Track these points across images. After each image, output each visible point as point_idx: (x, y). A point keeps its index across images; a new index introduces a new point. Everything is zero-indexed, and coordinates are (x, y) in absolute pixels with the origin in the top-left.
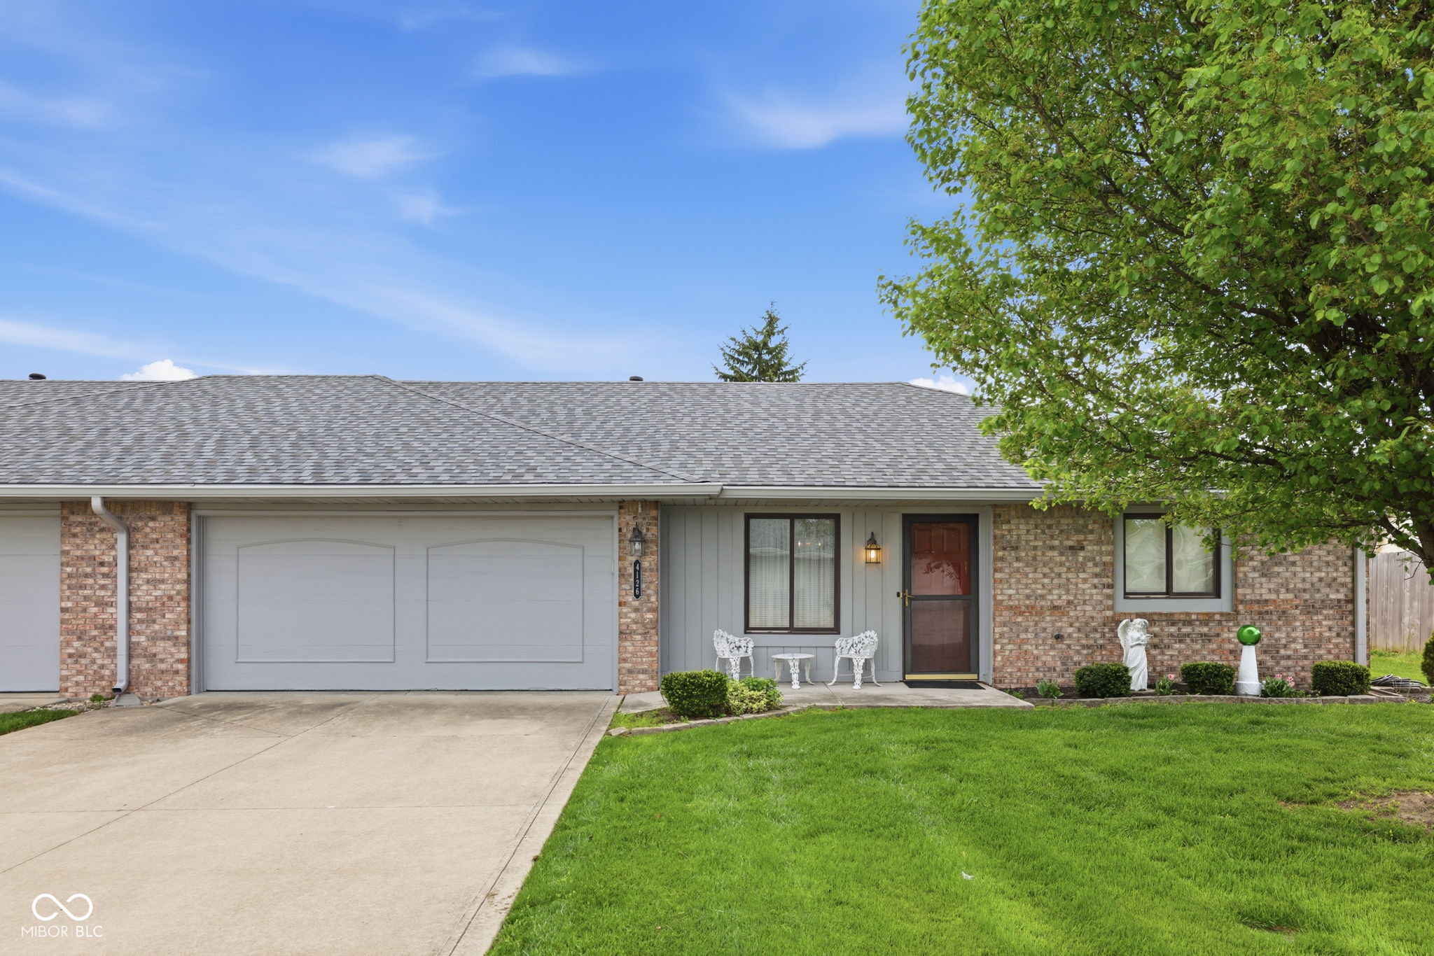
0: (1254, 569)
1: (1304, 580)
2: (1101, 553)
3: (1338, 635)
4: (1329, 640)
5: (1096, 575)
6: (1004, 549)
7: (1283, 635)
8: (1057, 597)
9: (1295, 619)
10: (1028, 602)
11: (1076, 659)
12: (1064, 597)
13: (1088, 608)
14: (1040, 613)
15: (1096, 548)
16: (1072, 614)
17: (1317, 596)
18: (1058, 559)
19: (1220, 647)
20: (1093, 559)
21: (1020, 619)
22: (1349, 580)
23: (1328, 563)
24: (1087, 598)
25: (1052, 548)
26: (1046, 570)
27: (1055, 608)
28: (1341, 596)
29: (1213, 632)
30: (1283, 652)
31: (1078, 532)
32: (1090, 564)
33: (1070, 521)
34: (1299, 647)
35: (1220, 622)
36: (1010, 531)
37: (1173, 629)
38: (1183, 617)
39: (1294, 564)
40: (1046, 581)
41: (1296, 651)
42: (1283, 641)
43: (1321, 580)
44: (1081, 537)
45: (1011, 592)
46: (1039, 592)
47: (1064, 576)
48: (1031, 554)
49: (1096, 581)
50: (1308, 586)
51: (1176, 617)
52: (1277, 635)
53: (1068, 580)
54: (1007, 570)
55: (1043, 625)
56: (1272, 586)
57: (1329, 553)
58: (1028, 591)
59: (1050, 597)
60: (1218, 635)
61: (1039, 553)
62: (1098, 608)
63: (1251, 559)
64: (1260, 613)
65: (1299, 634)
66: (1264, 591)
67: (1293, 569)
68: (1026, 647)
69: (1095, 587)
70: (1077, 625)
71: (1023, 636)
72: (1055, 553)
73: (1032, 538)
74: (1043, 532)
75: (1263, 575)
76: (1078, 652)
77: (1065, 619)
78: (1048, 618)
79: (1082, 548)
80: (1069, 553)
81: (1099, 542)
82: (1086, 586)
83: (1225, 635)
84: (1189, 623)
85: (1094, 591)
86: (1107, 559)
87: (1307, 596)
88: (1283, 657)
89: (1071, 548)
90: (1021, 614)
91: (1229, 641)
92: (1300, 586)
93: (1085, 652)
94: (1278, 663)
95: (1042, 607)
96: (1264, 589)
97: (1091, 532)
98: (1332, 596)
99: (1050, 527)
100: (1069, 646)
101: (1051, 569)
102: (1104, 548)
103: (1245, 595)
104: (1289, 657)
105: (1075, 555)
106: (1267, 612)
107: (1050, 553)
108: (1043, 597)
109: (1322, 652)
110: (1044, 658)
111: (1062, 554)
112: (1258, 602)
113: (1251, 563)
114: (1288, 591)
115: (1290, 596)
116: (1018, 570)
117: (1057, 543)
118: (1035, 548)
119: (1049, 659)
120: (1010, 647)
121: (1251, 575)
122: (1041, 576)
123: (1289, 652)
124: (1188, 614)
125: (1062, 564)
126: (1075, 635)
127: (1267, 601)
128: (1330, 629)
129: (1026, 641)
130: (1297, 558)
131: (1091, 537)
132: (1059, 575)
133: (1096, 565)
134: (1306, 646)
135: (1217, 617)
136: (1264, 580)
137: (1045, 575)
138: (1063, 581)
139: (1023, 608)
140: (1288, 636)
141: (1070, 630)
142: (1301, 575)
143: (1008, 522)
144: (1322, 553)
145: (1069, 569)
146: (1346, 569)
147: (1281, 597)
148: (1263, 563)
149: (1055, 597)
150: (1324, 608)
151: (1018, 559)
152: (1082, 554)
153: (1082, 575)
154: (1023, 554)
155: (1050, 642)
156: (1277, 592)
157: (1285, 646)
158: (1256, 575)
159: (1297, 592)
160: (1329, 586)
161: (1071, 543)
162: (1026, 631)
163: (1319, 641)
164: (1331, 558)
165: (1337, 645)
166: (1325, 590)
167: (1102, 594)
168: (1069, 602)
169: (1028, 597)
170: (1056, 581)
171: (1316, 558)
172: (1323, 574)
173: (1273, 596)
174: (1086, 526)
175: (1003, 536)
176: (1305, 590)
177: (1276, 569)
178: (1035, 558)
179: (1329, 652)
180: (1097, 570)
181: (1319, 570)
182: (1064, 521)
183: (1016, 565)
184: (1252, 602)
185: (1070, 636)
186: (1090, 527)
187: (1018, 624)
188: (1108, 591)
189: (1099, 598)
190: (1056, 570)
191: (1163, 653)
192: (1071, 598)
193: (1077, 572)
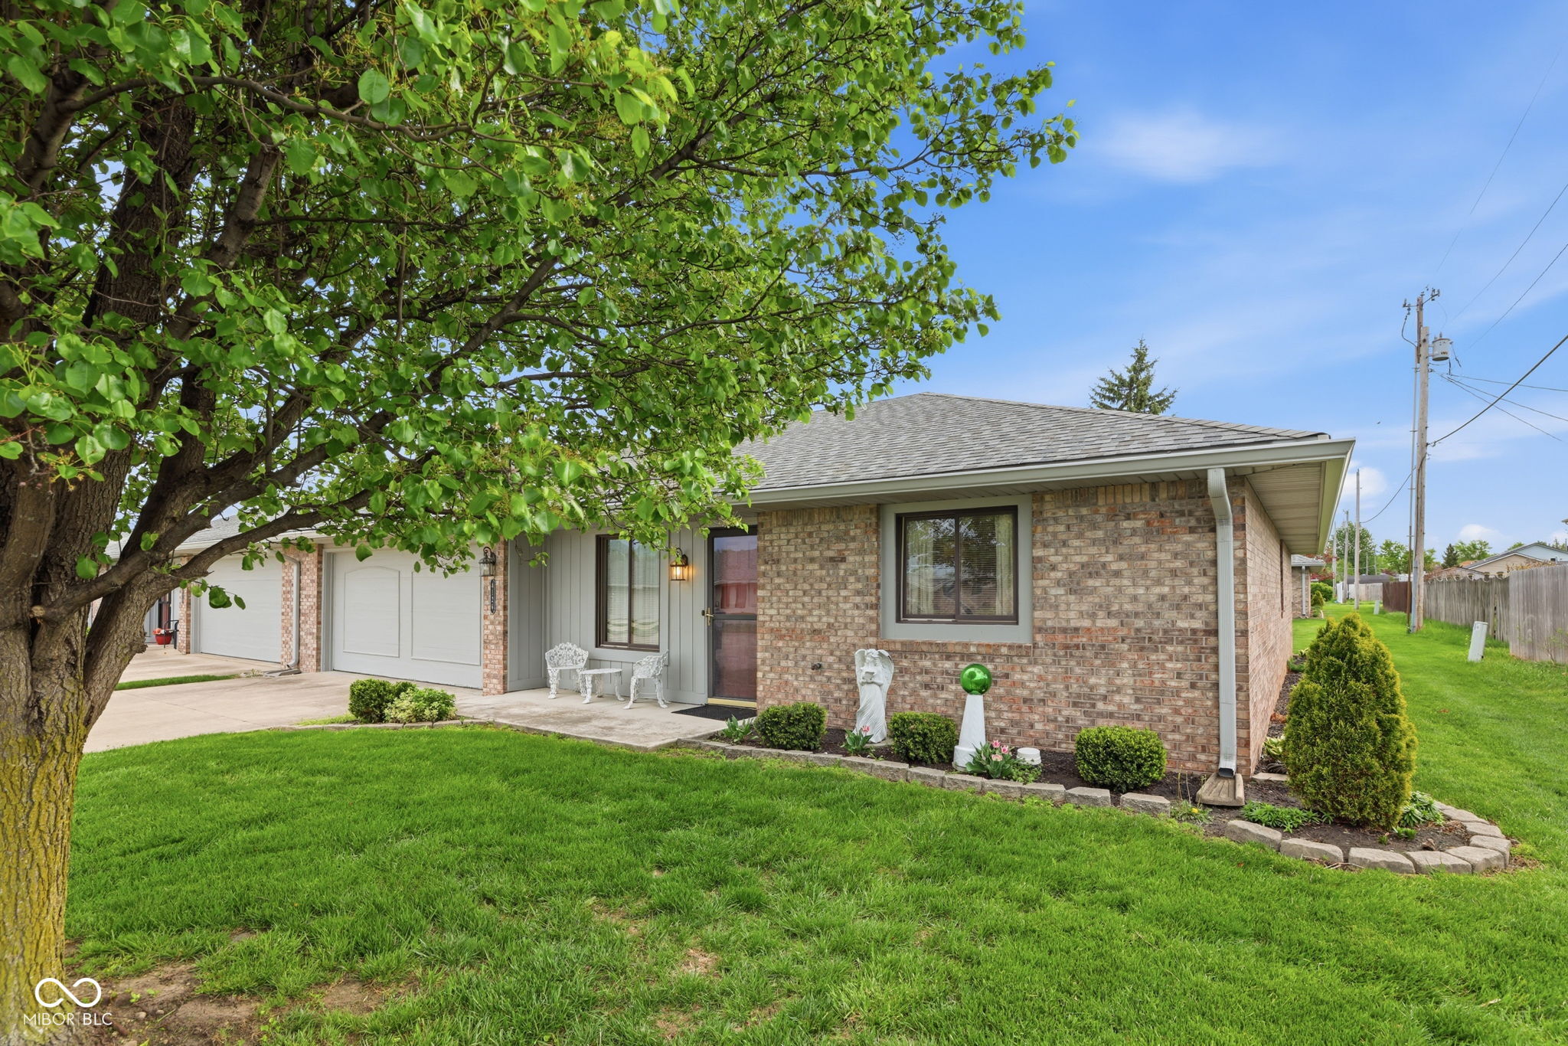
0: (1058, 583)
1: (1135, 599)
2: (863, 565)
3: (1193, 686)
4: (1177, 693)
5: (858, 593)
6: (766, 563)
7: (1102, 681)
8: (818, 619)
9: (1122, 657)
10: (788, 624)
11: (837, 695)
12: (824, 619)
13: (850, 633)
14: (800, 638)
15: (858, 558)
16: (832, 640)
17: (1157, 623)
18: (818, 573)
19: (1008, 692)
20: (854, 573)
21: (780, 644)
22: (1210, 598)
23: (1174, 573)
24: (849, 620)
25: (812, 560)
26: (807, 587)
27: (815, 632)
28: (1197, 624)
29: (1000, 671)
30: (1100, 706)
31: (839, 539)
32: (852, 579)
33: (831, 527)
34: (1126, 700)
35: (1009, 658)
36: (771, 542)
37: (948, 665)
38: (958, 649)
39: (1117, 574)
40: (806, 599)
41: (1120, 705)
42: (1102, 691)
43: (1163, 598)
44: (842, 546)
45: (773, 612)
46: (799, 612)
47: (824, 593)
48: (792, 567)
49: (858, 599)
50: (1140, 607)
51: (950, 649)
52: (1092, 681)
53: (828, 598)
54: (768, 587)
55: (803, 651)
56: (1084, 608)
57: (1176, 556)
58: (788, 611)
59: (809, 619)
60: (1007, 676)
61: (800, 567)
62: (860, 633)
63: (1053, 568)
64: (1067, 647)
65: (1126, 680)
66: (1072, 615)
67: (1116, 582)
68: (786, 676)
69: (857, 607)
70: (838, 653)
71: (783, 663)
72: (816, 566)
73: (792, 548)
74: (804, 543)
75: (1071, 591)
76: (838, 687)
77: (825, 646)
78: (808, 644)
79: (843, 560)
80: (829, 565)
81: (861, 552)
82: (848, 606)
83: (1017, 677)
84: (966, 656)
85: (856, 612)
86: (871, 572)
87: (1140, 623)
88: (1101, 715)
89: (832, 559)
90: (781, 637)
91: (1023, 684)
92: (1128, 607)
93: (846, 687)
94: (1093, 723)
95: (802, 630)
96: (1073, 613)
97: (853, 539)
98: (1182, 624)
99: (810, 535)
100: (829, 679)
101: (811, 585)
102: (867, 559)
103: (1044, 620)
104: (1111, 715)
105: (836, 567)
106: (1077, 647)
107: (810, 567)
108: (802, 618)
109: (1165, 711)
110: (803, 692)
111: (822, 567)
112: (1064, 630)
113: (1052, 574)
114: (1109, 614)
115: (1113, 623)
116: (778, 587)
117: (816, 554)
118: (795, 560)
119: (809, 692)
120: (772, 675)
121: (1053, 592)
122: (801, 593)
123: (1112, 708)
124: (966, 645)
125: (821, 580)
126: (836, 666)
127: (1076, 629)
128: (1179, 676)
129: (786, 670)
130: (1123, 565)
131: (852, 545)
132: (820, 593)
133: (858, 580)
134: (1138, 700)
135: (1004, 650)
136: (1072, 598)
137: (805, 593)
138: (823, 600)
139: (784, 632)
140: (1110, 682)
141: (831, 659)
142: (1131, 591)
143: (770, 532)
144: (1163, 556)
145: (829, 585)
146: (1206, 581)
147: (1099, 623)
148: (1071, 574)
149: (816, 619)
150: (1170, 641)
151: (779, 575)
152: (843, 566)
153: (843, 593)
154: (784, 568)
155: (809, 672)
156: (1093, 616)
157: (1105, 698)
158: (1061, 591)
159: (1124, 617)
160: (1178, 607)
161: (831, 554)
162: (787, 658)
163: (1160, 694)
164: (1178, 564)
165: (1189, 702)
166: (1170, 615)
167: (864, 616)
168: (830, 626)
169: (788, 618)
170: (816, 600)
171: (1153, 564)
172: (1166, 590)
173: (1086, 623)
174: (847, 532)
175: (765, 548)
176: (1137, 615)
177: (1091, 582)
178: (795, 573)
179: (1177, 711)
180: (859, 586)
181: (1159, 582)
182: (825, 527)
183: (777, 581)
184: (1053, 630)
185: (830, 666)
186: (852, 533)
187: (779, 649)
188: (871, 613)
189: (862, 620)
190: (816, 586)
191: (935, 696)
192: (832, 620)
193: (838, 590)
